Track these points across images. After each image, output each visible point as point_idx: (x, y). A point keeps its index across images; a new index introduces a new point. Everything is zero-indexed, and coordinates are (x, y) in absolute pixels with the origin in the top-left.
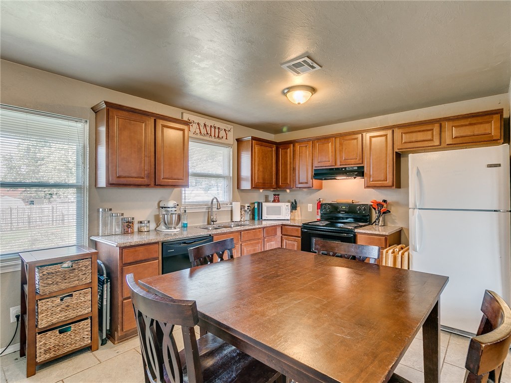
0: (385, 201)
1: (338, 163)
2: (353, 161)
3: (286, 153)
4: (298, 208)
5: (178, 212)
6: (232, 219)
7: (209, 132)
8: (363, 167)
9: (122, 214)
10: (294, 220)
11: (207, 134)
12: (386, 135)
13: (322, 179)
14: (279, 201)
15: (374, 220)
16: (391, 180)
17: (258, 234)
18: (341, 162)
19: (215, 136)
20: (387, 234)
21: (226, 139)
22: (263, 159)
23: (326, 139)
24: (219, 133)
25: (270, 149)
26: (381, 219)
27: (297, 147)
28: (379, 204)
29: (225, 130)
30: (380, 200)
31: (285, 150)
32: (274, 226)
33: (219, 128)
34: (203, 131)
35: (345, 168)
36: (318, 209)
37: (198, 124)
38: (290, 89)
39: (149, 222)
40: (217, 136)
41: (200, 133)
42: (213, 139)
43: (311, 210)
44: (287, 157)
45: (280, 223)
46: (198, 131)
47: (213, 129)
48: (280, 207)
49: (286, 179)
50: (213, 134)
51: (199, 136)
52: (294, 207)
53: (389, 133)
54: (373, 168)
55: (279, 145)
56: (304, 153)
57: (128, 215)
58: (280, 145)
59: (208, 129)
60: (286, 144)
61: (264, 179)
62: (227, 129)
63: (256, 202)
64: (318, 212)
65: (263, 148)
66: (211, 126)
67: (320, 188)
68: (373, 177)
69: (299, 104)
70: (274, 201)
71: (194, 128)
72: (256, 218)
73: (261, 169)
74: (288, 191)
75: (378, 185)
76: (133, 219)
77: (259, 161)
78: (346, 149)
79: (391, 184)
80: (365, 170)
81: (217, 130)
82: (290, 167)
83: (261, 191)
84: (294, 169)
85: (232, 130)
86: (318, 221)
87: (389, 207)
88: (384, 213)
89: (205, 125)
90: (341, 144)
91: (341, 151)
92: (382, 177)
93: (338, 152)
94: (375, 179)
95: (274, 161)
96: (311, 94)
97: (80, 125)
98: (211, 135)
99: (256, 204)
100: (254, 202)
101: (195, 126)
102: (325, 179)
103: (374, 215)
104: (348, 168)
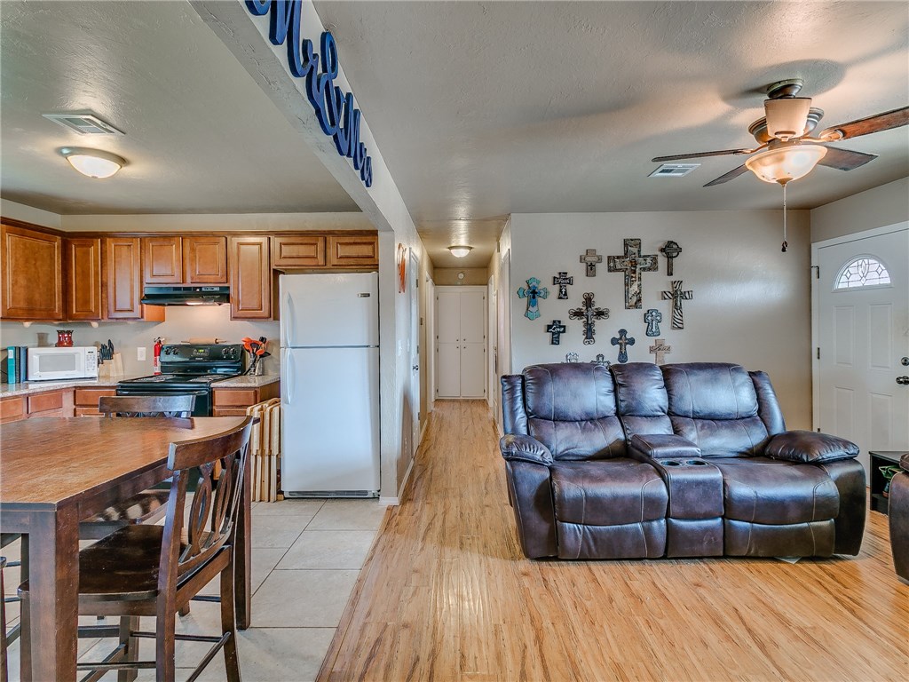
0: (263, 339)
1: (189, 280)
2: (212, 278)
3: (88, 253)
4: (117, 356)
8: (229, 287)
10: (107, 377)
12: (260, 244)
13: (164, 305)
14: (70, 344)
15: (248, 367)
16: (268, 309)
17: (13, 408)
18: (192, 278)
20: (257, 386)
22: (27, 261)
23: (167, 237)
25: (46, 244)
26: (258, 365)
27: (110, 245)
28: (254, 344)
30: (257, 339)
31: (85, 249)
32: (56, 391)
35: (201, 288)
36: (155, 356)
43: (144, 359)
44: (88, 261)
45: (72, 384)
48: (73, 356)
49: (87, 302)
52: (106, 353)
53: (263, 240)
54: (242, 290)
55: (67, 239)
56: (124, 257)
58: (72, 238)
60: (87, 237)
61: (30, 301)
63: (11, 348)
64: (156, 361)
65: (28, 240)
67: (162, 319)
68: (242, 304)
69: (94, 177)
70: (60, 344)
72: (12, 378)
73: (22, 281)
74: (95, 324)
75: (249, 316)
77: (16, 266)
78: (200, 258)
79: (266, 314)
80: (232, 292)
82: (96, 281)
83: (27, 324)
84: (104, 285)
86: (156, 375)
87: (270, 347)
88: (261, 356)
90: (193, 250)
91: (193, 260)
92: (255, 304)
93: (187, 262)
94: (245, 306)
95: (57, 266)
96: (119, 166)
99: (11, 354)
100: (6, 347)
102: (169, 305)
103: (249, 359)
104: (206, 288)
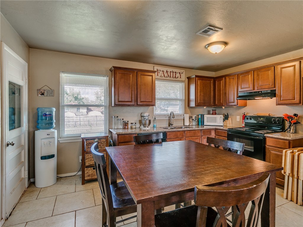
0: (295, 115)
2: (267, 87)
3: (220, 83)
4: (230, 119)
5: (149, 119)
6: (184, 124)
7: (169, 75)
8: (276, 90)
9: (123, 119)
10: (226, 126)
11: (168, 76)
12: (294, 66)
13: (246, 100)
14: (215, 114)
15: (286, 128)
16: (298, 99)
17: (197, 133)
18: (257, 87)
19: (173, 77)
20: (290, 139)
21: (180, 78)
22: (203, 88)
23: (247, 72)
24: (175, 75)
25: (209, 82)
26: (292, 128)
27: (227, 79)
28: (290, 117)
29: (179, 73)
30: (292, 114)
31: (220, 82)
32: (210, 129)
33: (175, 72)
34: (166, 75)
35: (261, 91)
36: (243, 120)
37: (163, 71)
38: (209, 45)
39: (136, 123)
40: (174, 77)
41: (164, 76)
42: (172, 79)
43: (239, 120)
44: (221, 86)
45: (214, 127)
46: (163, 75)
47: (172, 73)
48: (216, 118)
49: (220, 100)
50: (172, 76)
51: (163, 78)
52: (226, 117)
53: (297, 63)
54: (283, 90)
55: (215, 79)
56: (231, 82)
57: (126, 120)
58: (216, 79)
59: (169, 73)
60: (220, 78)
61: (204, 100)
62: (181, 72)
63: (200, 115)
64: (243, 122)
65: (204, 81)
66: (171, 72)
67: (245, 105)
68: (283, 97)
69: (216, 53)
70: (213, 114)
71: (161, 73)
72: (200, 124)
73: (202, 94)
74: (223, 107)
75: (287, 103)
76: (128, 121)
77: (201, 90)
78: (261, 78)
79: (298, 102)
80: (277, 92)
81: (174, 74)
82: (223, 92)
83: (205, 107)
84: (225, 93)
85: (184, 73)
86: (243, 127)
87: (300, 119)
88: (294, 124)
89: (167, 71)
90: (258, 75)
91: (258, 80)
92: (290, 97)
93: (255, 81)
94: (284, 99)
95: (212, 89)
96: (224, 46)
97: (105, 78)
98: (170, 77)
99: (200, 116)
100: (198, 114)
101: (161, 72)
102: (249, 99)
103: (287, 124)
104: (264, 91)
